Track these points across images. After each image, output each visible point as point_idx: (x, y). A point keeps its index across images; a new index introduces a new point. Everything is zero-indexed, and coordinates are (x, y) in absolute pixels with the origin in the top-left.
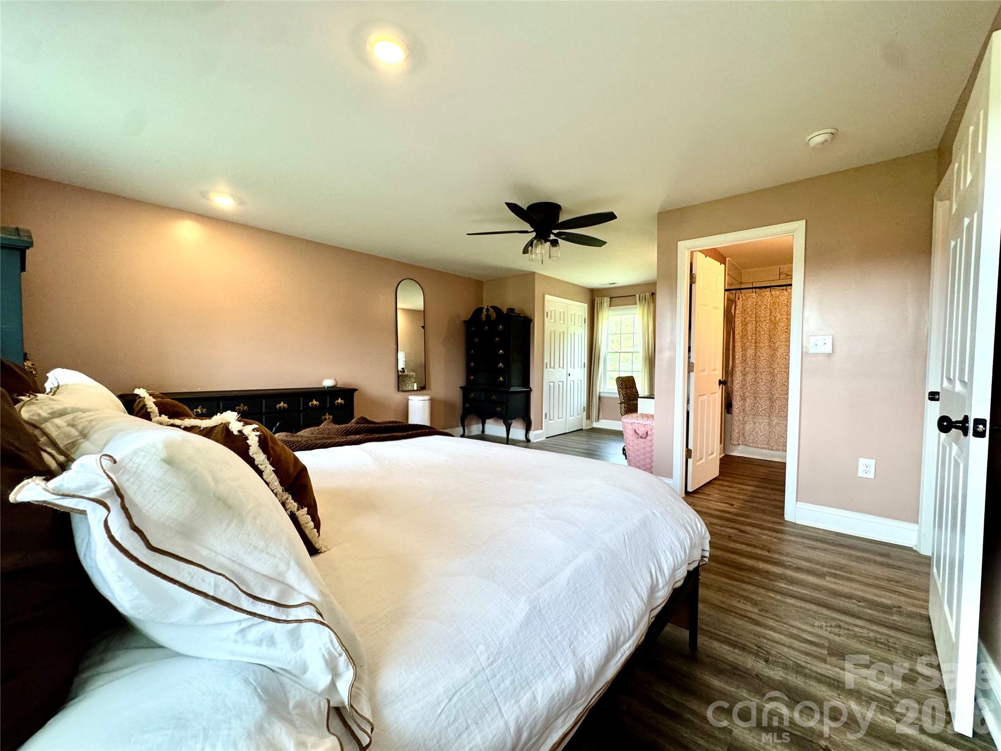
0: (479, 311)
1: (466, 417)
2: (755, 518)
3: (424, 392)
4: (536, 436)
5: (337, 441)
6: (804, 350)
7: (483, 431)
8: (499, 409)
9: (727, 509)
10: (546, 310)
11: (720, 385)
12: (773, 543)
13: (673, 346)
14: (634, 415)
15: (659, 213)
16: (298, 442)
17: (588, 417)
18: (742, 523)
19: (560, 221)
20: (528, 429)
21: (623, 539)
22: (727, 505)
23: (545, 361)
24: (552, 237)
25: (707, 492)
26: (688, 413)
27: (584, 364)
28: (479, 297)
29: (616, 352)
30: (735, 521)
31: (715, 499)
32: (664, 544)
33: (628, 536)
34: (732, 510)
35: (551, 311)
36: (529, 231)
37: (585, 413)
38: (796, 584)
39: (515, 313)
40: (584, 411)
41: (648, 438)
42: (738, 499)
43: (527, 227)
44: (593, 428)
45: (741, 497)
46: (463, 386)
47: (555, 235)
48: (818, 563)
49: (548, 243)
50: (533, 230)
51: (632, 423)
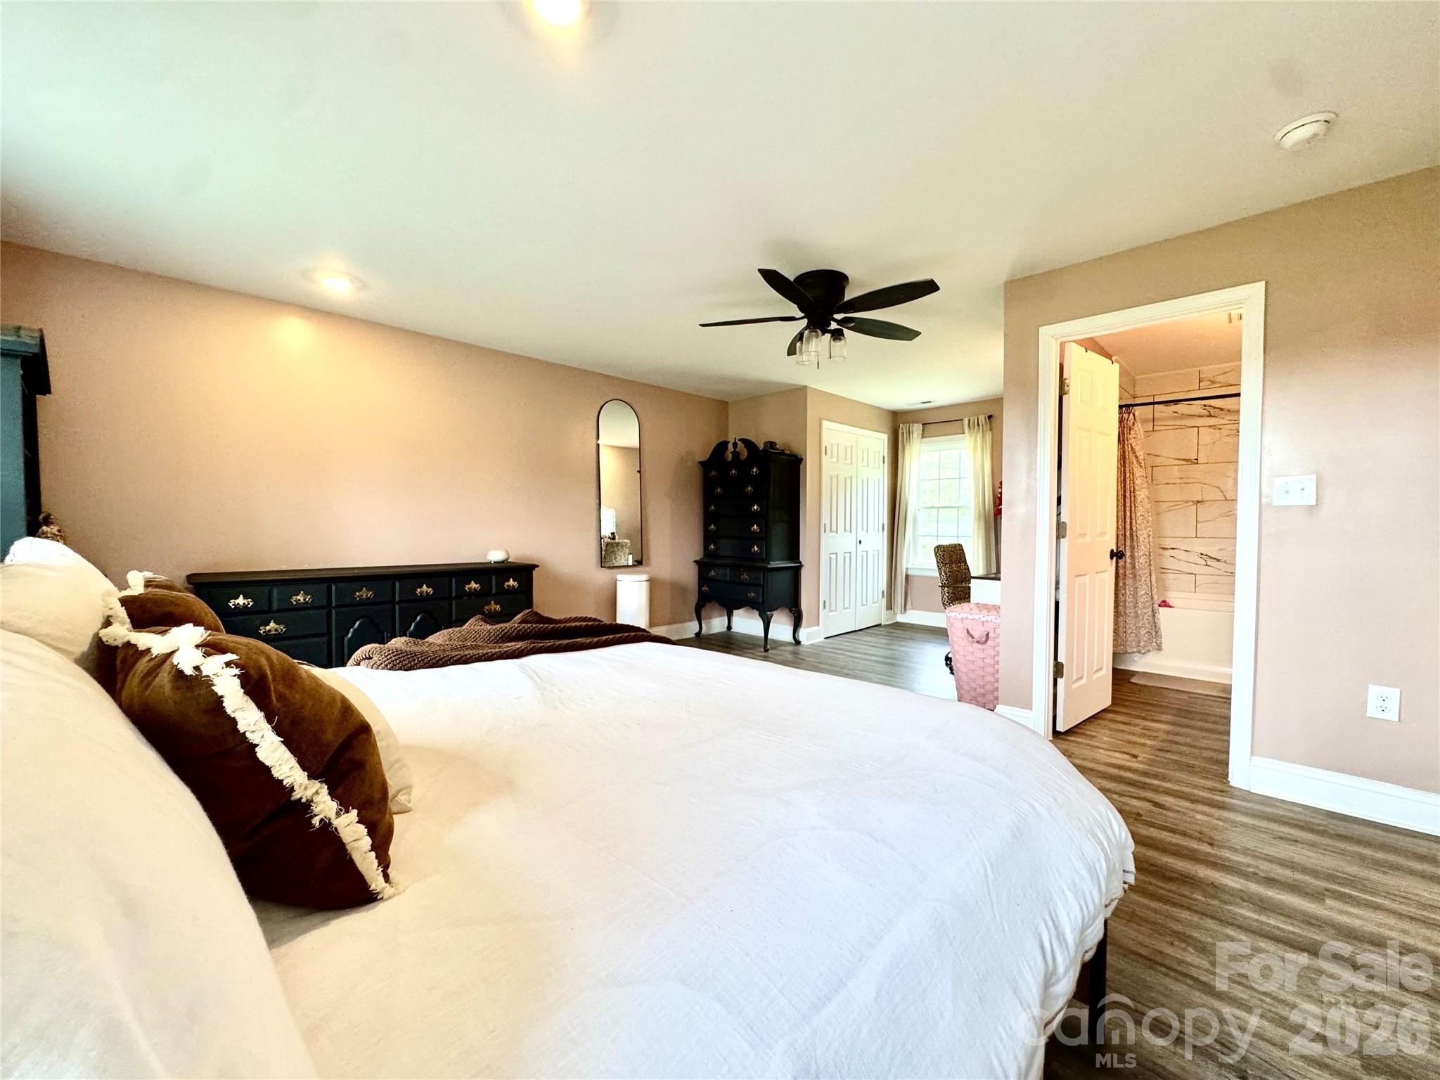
0: (722, 446)
1: (703, 606)
2: (1178, 782)
3: (640, 569)
4: (809, 637)
5: (485, 652)
6: (1264, 500)
7: (729, 627)
8: (753, 594)
9: (1128, 764)
10: (824, 443)
11: (1112, 558)
12: (1215, 828)
13: (1031, 494)
14: (965, 605)
15: (1006, 283)
16: (422, 653)
17: (890, 606)
18: (1156, 790)
19: (846, 299)
20: (797, 624)
21: (982, 873)
22: (1127, 756)
23: (823, 522)
24: (834, 326)
25: (1089, 733)
26: (1057, 604)
27: (883, 525)
28: (723, 426)
29: (933, 507)
30: (1143, 786)
31: (1104, 746)
32: (1060, 876)
33: (991, 864)
34: (1135, 765)
35: (832, 446)
36: (797, 317)
37: (885, 600)
38: (1274, 911)
39: (778, 449)
40: (883, 596)
41: (990, 642)
42: (1144, 745)
43: (794, 310)
44: (897, 623)
45: (1148, 742)
46: (698, 558)
47: (839, 322)
48: (1305, 870)
49: (828, 336)
50: (803, 315)
51: (962, 619)
